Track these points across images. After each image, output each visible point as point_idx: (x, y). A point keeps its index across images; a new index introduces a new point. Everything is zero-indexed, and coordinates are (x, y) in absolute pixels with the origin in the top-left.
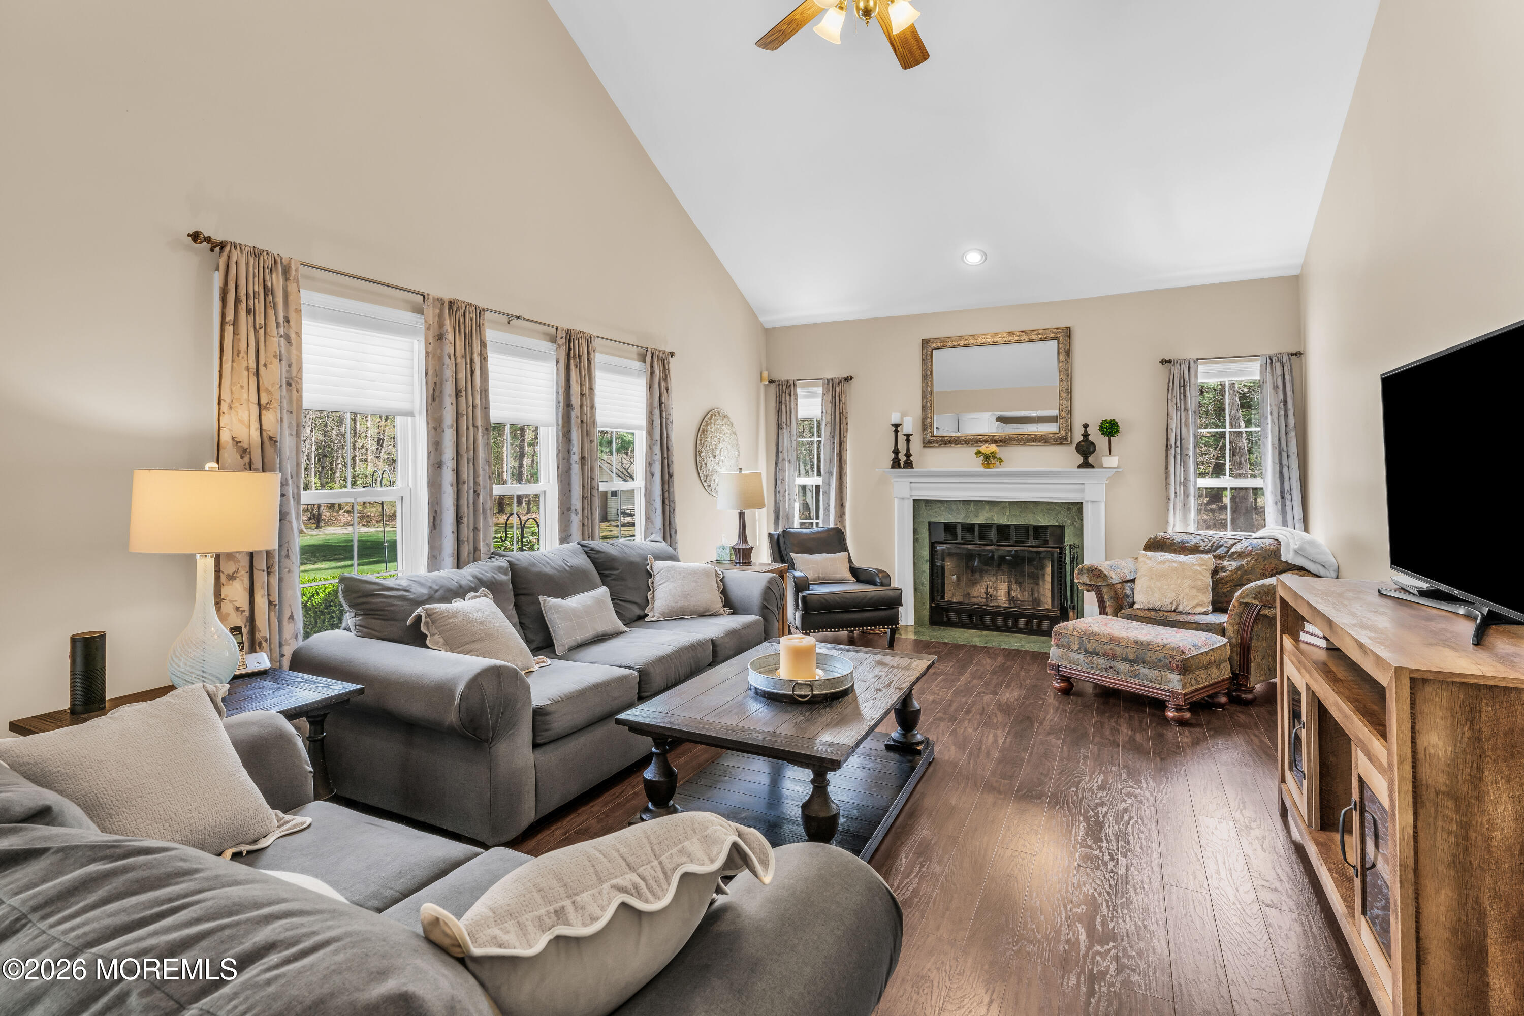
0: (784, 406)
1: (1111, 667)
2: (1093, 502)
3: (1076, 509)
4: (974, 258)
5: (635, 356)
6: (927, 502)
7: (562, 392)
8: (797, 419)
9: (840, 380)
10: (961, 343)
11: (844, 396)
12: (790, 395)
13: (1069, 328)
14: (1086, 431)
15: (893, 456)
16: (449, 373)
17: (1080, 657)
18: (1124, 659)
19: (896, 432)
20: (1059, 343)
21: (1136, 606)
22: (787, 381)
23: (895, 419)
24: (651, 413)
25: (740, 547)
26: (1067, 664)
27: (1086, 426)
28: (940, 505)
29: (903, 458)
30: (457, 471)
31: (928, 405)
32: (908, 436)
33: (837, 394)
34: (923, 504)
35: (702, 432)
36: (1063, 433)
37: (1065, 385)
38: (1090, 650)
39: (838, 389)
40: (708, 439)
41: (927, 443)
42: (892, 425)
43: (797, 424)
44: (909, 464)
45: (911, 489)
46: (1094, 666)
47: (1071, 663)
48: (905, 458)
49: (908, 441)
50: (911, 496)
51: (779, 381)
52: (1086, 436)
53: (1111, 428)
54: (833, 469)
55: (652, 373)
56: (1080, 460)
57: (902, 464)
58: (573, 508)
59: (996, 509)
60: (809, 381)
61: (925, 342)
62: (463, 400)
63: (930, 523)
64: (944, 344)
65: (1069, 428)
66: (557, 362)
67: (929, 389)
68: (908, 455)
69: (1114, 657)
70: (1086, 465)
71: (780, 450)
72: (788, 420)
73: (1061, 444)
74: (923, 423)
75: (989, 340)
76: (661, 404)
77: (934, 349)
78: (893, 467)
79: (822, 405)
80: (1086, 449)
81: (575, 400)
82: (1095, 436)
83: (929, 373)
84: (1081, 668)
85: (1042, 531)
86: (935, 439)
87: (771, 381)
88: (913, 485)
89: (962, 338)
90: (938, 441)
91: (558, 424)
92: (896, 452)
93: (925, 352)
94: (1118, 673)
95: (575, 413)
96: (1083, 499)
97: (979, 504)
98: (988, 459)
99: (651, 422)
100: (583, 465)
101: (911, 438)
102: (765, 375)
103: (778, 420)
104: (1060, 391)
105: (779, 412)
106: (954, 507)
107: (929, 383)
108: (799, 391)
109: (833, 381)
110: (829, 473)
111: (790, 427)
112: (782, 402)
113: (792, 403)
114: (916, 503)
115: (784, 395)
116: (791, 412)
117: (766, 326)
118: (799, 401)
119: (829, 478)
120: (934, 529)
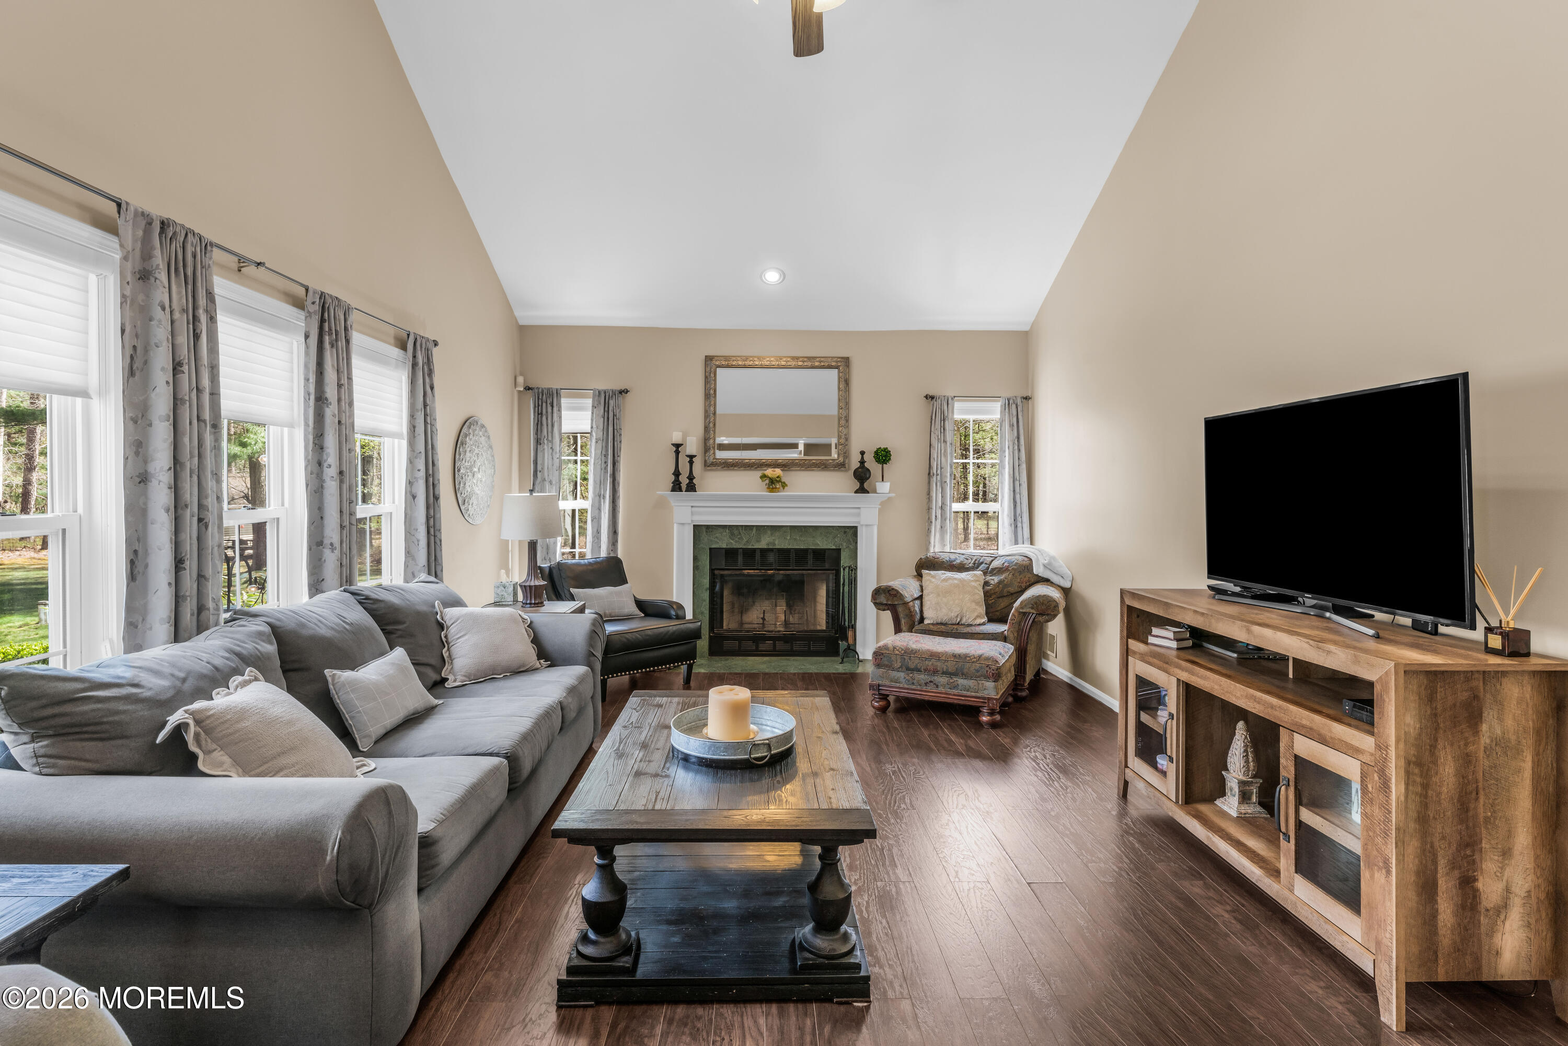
0: (544, 418)
1: (931, 682)
2: (867, 525)
3: (851, 532)
4: (772, 277)
5: (392, 341)
6: (708, 527)
7: (312, 379)
8: (560, 433)
9: (614, 393)
10: (745, 364)
11: (618, 411)
12: (552, 406)
13: (848, 359)
14: (862, 458)
15: (673, 478)
16: (161, 333)
17: (901, 675)
18: (945, 673)
19: (677, 453)
20: (839, 372)
21: (926, 622)
22: (548, 389)
23: (677, 437)
24: (412, 416)
25: (532, 584)
26: (887, 683)
27: (862, 453)
28: (721, 530)
29: (684, 480)
30: (176, 488)
31: (711, 425)
32: (691, 457)
33: (611, 409)
34: (704, 529)
35: (459, 443)
36: (841, 459)
37: (843, 412)
38: (912, 667)
39: (612, 402)
40: (468, 454)
41: (707, 465)
42: (673, 444)
43: (561, 440)
44: (691, 488)
45: (692, 514)
46: (915, 682)
47: (892, 681)
48: (688, 481)
49: (691, 463)
50: (692, 521)
51: (538, 388)
52: (862, 462)
53: (886, 456)
54: (605, 490)
55: (414, 365)
56: (857, 485)
57: (684, 486)
58: (327, 542)
59: (777, 534)
60: (577, 391)
61: (709, 359)
62: (184, 379)
63: (711, 549)
64: (728, 363)
65: (846, 454)
66: (307, 337)
67: (712, 409)
68: (691, 478)
69: (935, 672)
70: (862, 490)
71: (539, 468)
72: (550, 434)
73: (839, 470)
74: (705, 444)
75: (774, 363)
76: (425, 405)
77: (719, 366)
78: (673, 490)
79: (592, 420)
80: (862, 477)
81: (331, 392)
82: (871, 464)
83: (712, 392)
84: (901, 686)
85: (819, 555)
86: (717, 462)
87: (528, 388)
88: (693, 509)
89: (747, 358)
90: (719, 464)
91: (306, 425)
92: (677, 474)
93: (708, 369)
94: (937, 686)
95: (330, 412)
96: (859, 522)
97: (761, 529)
98: (773, 484)
99: (413, 428)
100: (341, 481)
101: (694, 459)
102: (520, 380)
103: (537, 434)
104: (840, 419)
105: (539, 425)
106: (736, 532)
107: (712, 403)
108: (564, 401)
109: (605, 393)
110: (599, 496)
111: (552, 442)
112: (542, 414)
113: (555, 415)
114: (696, 527)
115: (544, 405)
116: (553, 426)
117: (522, 322)
118: (564, 413)
119: (600, 502)
120: (715, 554)
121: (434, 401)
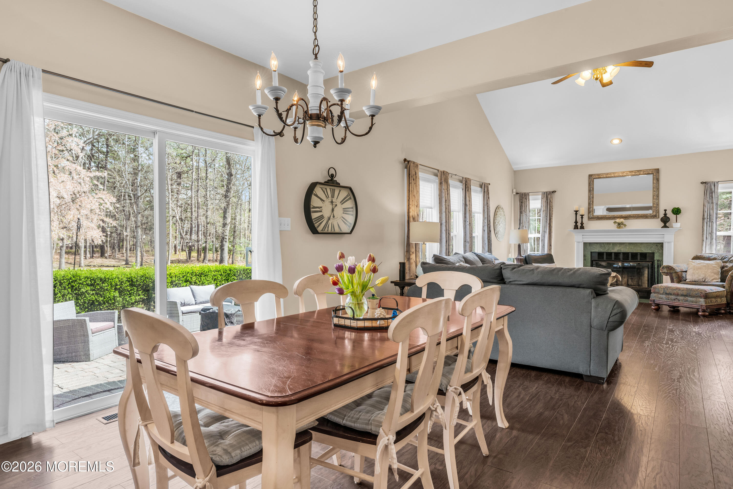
0: (523, 204)
2: (668, 242)
3: (661, 245)
4: (616, 142)
6: (590, 243)
8: (529, 209)
9: (550, 192)
10: (607, 176)
11: (552, 199)
12: (526, 199)
13: (658, 169)
14: (665, 212)
15: (574, 224)
19: (576, 214)
20: (653, 176)
21: (687, 280)
22: (525, 193)
23: (576, 208)
24: (484, 207)
27: (665, 210)
28: (596, 244)
29: (579, 225)
31: (591, 202)
32: (582, 216)
33: (549, 199)
34: (588, 244)
35: (496, 215)
36: (654, 214)
37: (656, 193)
39: (549, 196)
41: (590, 219)
42: (574, 211)
43: (529, 211)
44: (582, 227)
45: (583, 238)
48: (580, 225)
49: (582, 218)
50: (583, 241)
51: (521, 193)
52: (665, 214)
53: (677, 211)
54: (547, 230)
55: (484, 192)
56: (663, 224)
57: (579, 227)
59: (622, 246)
60: (536, 193)
61: (590, 176)
63: (591, 252)
64: (599, 176)
65: (658, 211)
66: (463, 190)
67: (592, 196)
68: (582, 224)
70: (665, 226)
71: (521, 222)
72: (525, 210)
73: (654, 218)
74: (589, 210)
75: (620, 175)
77: (595, 178)
78: (575, 229)
79: (541, 203)
80: (665, 220)
82: (670, 214)
83: (592, 189)
85: (644, 256)
86: (594, 217)
87: (517, 193)
88: (583, 236)
89: (608, 174)
90: (595, 218)
92: (576, 222)
93: (590, 180)
96: (663, 241)
97: (614, 244)
98: (620, 225)
101: (583, 216)
102: (514, 190)
103: (520, 210)
104: (653, 196)
105: (521, 206)
106: (602, 245)
107: (592, 193)
108: (530, 197)
109: (546, 193)
110: (544, 232)
111: (526, 212)
112: (522, 202)
113: (527, 202)
114: (585, 244)
115: (523, 199)
116: (526, 206)
117: (515, 170)
118: (530, 201)
119: (544, 234)
120: (593, 254)
121: (489, 202)
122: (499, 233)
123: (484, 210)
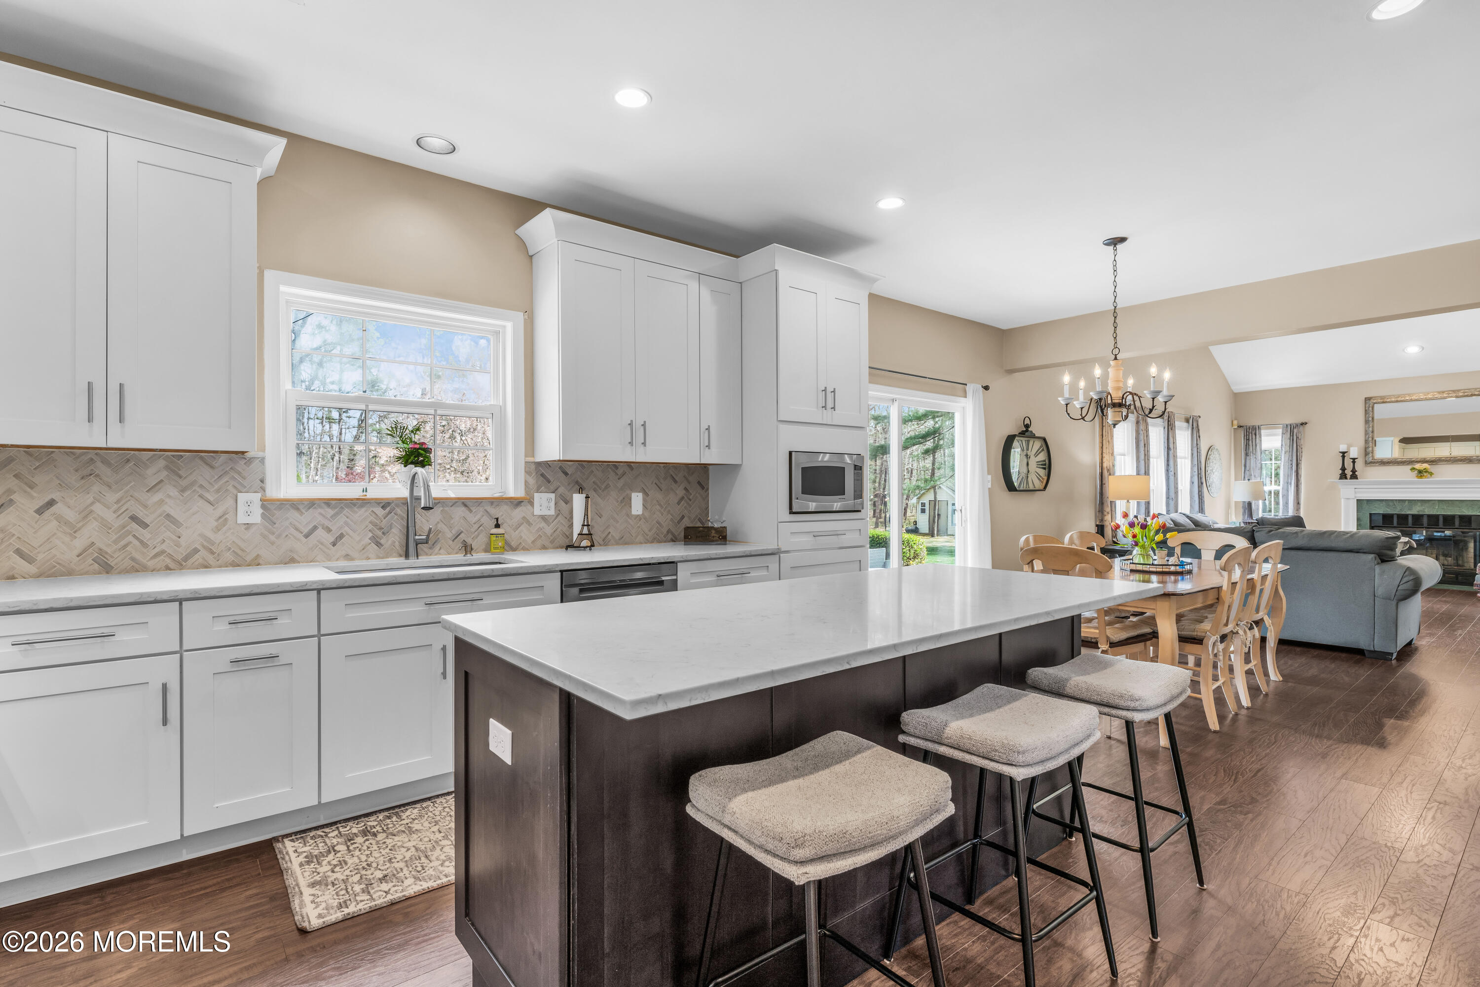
0: (1250, 442)
4: (1413, 350)
6: (1368, 501)
8: (1261, 449)
9: (1297, 425)
10: (1398, 399)
11: (1300, 435)
12: (1256, 435)
15: (1340, 472)
19: (1343, 457)
22: (1253, 426)
23: (1343, 448)
28: (1379, 503)
29: (1349, 473)
31: (1370, 439)
32: (1354, 459)
33: (1295, 434)
34: (1365, 502)
39: (1295, 431)
41: (1367, 463)
42: (1340, 452)
43: (1261, 453)
44: (1354, 476)
45: (1355, 493)
48: (1351, 473)
49: (1354, 462)
50: (1355, 497)
51: (1247, 426)
54: (1291, 480)
57: (1348, 477)
59: (1427, 505)
60: (1272, 426)
61: (1367, 400)
63: (1371, 514)
64: (1384, 401)
67: (1371, 429)
68: (1354, 471)
71: (1248, 468)
72: (1254, 451)
74: (1365, 451)
75: (1422, 397)
77: (1376, 403)
78: (1341, 478)
79: (1282, 441)
83: (1370, 419)
85: (1466, 519)
86: (1376, 461)
87: (1240, 427)
88: (1356, 490)
89: (1399, 396)
90: (1377, 462)
92: (1343, 469)
93: (1367, 405)
97: (1413, 502)
98: (1422, 473)
101: (1356, 460)
102: (1235, 422)
103: (1246, 450)
105: (1247, 446)
106: (1391, 504)
107: (1371, 425)
108: (1263, 432)
109: (1291, 425)
110: (1288, 483)
111: (1255, 454)
112: (1249, 439)
113: (1257, 440)
114: (1359, 502)
115: (1250, 434)
116: (1256, 445)
117: (1235, 391)
118: (1263, 438)
119: (1288, 486)
120: (1374, 518)
121: (1200, 442)
122: (1214, 485)
123: (1192, 454)
